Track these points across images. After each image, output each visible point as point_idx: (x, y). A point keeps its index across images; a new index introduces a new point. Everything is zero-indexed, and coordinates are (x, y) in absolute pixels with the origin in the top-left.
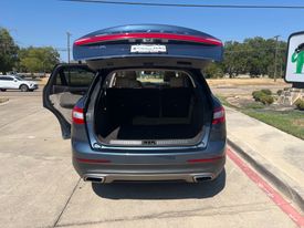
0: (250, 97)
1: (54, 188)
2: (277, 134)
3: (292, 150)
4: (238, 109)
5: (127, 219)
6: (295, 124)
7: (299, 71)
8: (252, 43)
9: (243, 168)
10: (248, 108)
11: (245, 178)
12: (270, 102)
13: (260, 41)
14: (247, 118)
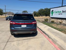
0: (44, 20)
1: (6, 37)
2: (47, 26)
3: (49, 29)
4: (41, 22)
5: (20, 40)
6: (51, 25)
7: (52, 15)
8: (46, 9)
9: (41, 32)
10: (43, 22)
11: (41, 33)
12: (47, 21)
13: (47, 9)
14: (43, 24)
